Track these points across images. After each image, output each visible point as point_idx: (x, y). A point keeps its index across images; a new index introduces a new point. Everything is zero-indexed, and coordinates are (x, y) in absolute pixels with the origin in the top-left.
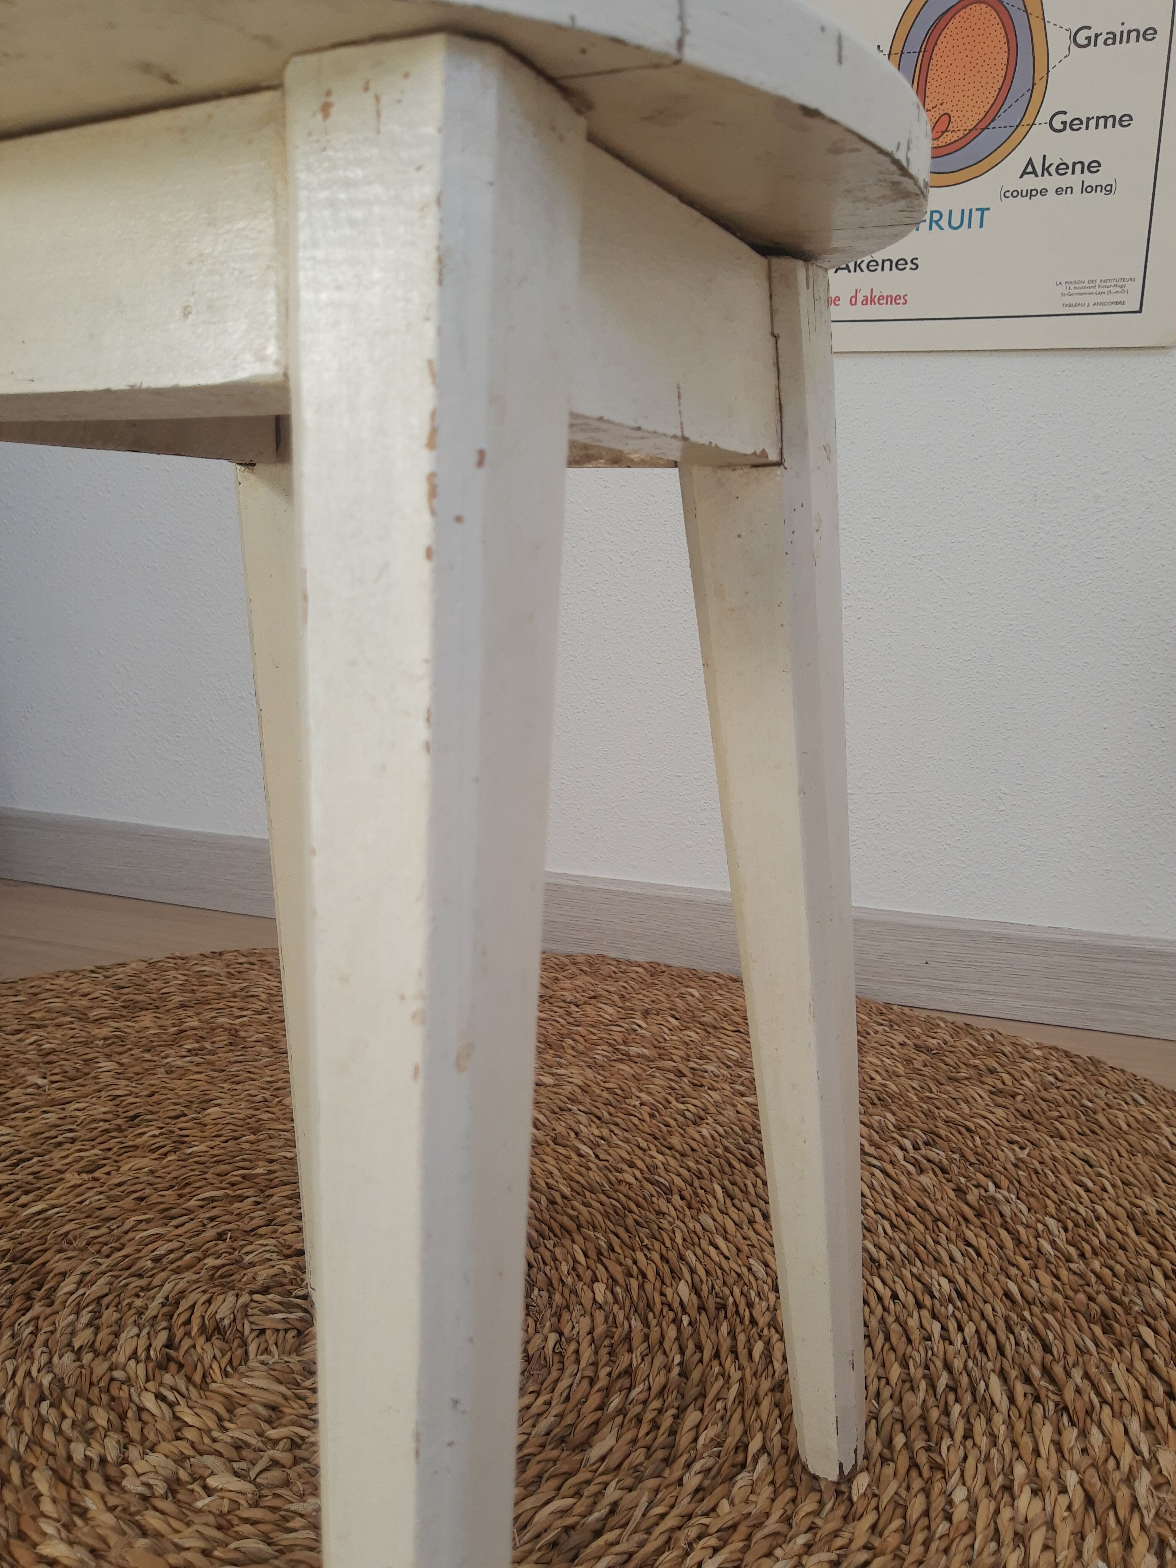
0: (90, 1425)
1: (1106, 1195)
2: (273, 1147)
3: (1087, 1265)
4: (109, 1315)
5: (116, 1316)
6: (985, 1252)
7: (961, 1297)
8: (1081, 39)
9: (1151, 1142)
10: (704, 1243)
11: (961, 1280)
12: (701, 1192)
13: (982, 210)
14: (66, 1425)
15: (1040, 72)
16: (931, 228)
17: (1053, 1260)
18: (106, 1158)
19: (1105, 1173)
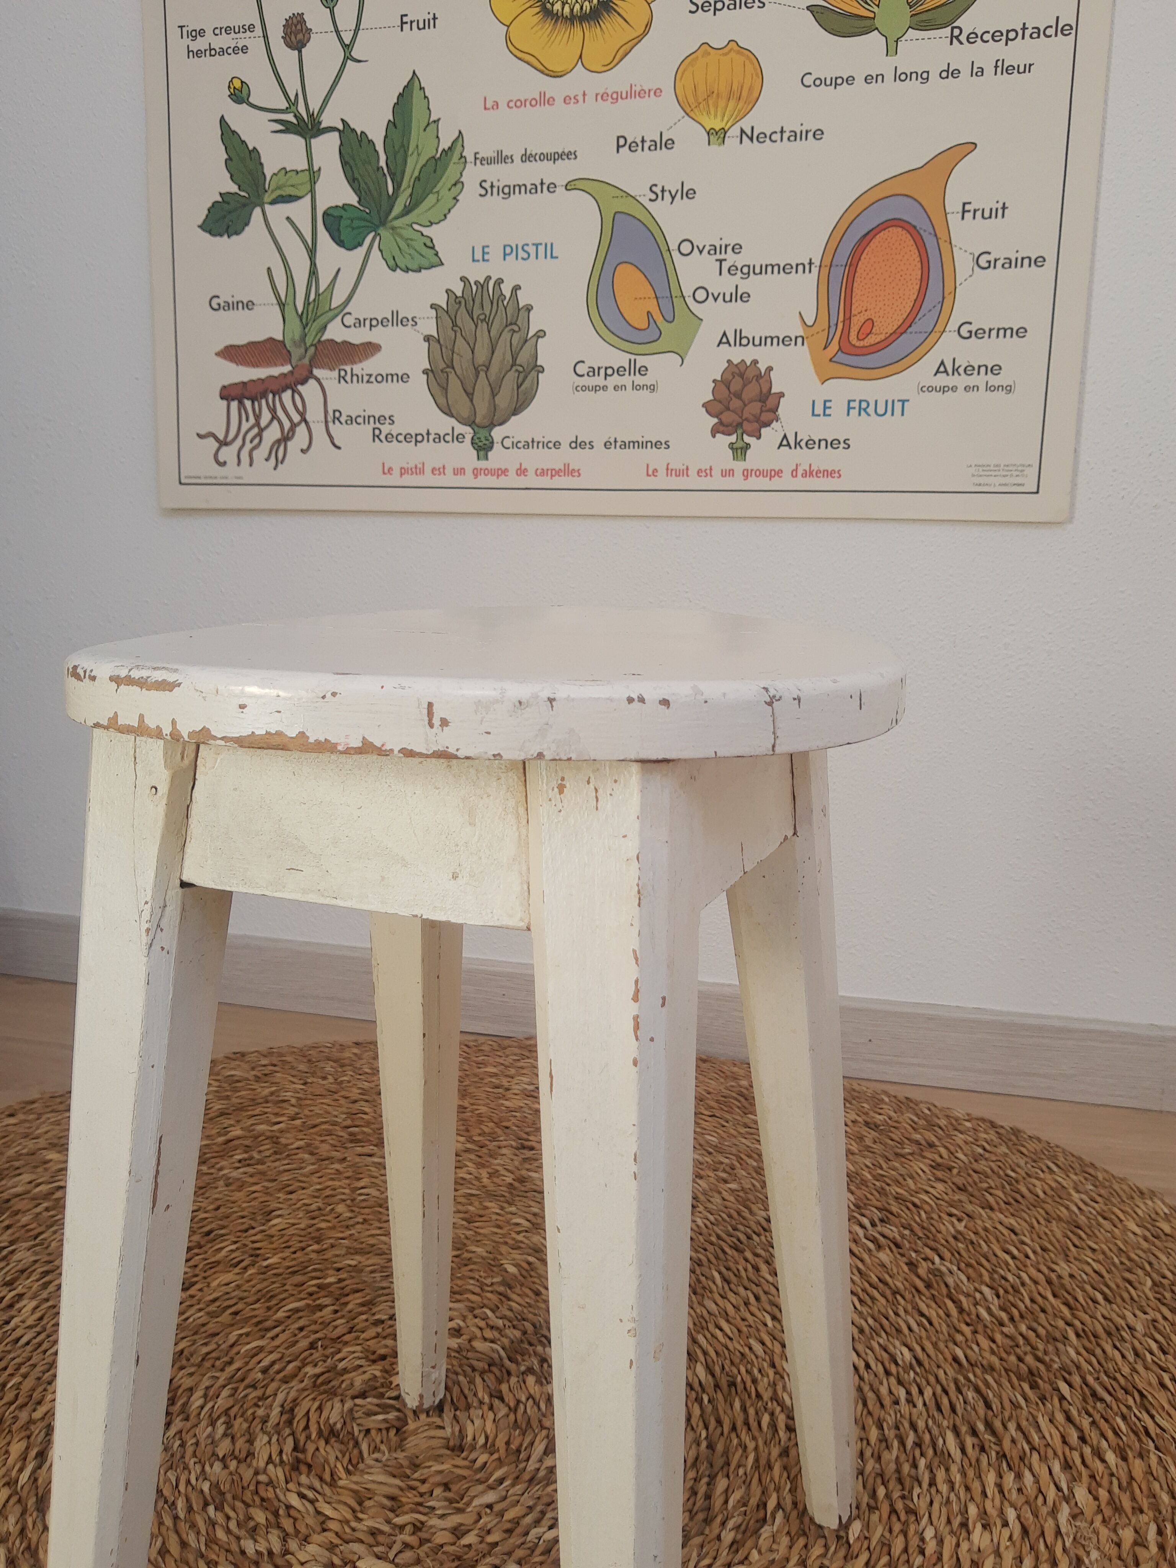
0: (252, 1524)
1: (1028, 1262)
2: (337, 1256)
3: (1016, 1327)
4: (239, 1425)
5: (245, 1425)
6: (935, 1320)
7: (920, 1363)
8: (983, 262)
9: (1063, 1209)
10: (711, 1327)
11: (918, 1349)
12: (703, 1279)
13: (903, 402)
14: (233, 1525)
15: (949, 288)
16: (860, 414)
17: (989, 1325)
18: (196, 1276)
19: (1027, 1240)
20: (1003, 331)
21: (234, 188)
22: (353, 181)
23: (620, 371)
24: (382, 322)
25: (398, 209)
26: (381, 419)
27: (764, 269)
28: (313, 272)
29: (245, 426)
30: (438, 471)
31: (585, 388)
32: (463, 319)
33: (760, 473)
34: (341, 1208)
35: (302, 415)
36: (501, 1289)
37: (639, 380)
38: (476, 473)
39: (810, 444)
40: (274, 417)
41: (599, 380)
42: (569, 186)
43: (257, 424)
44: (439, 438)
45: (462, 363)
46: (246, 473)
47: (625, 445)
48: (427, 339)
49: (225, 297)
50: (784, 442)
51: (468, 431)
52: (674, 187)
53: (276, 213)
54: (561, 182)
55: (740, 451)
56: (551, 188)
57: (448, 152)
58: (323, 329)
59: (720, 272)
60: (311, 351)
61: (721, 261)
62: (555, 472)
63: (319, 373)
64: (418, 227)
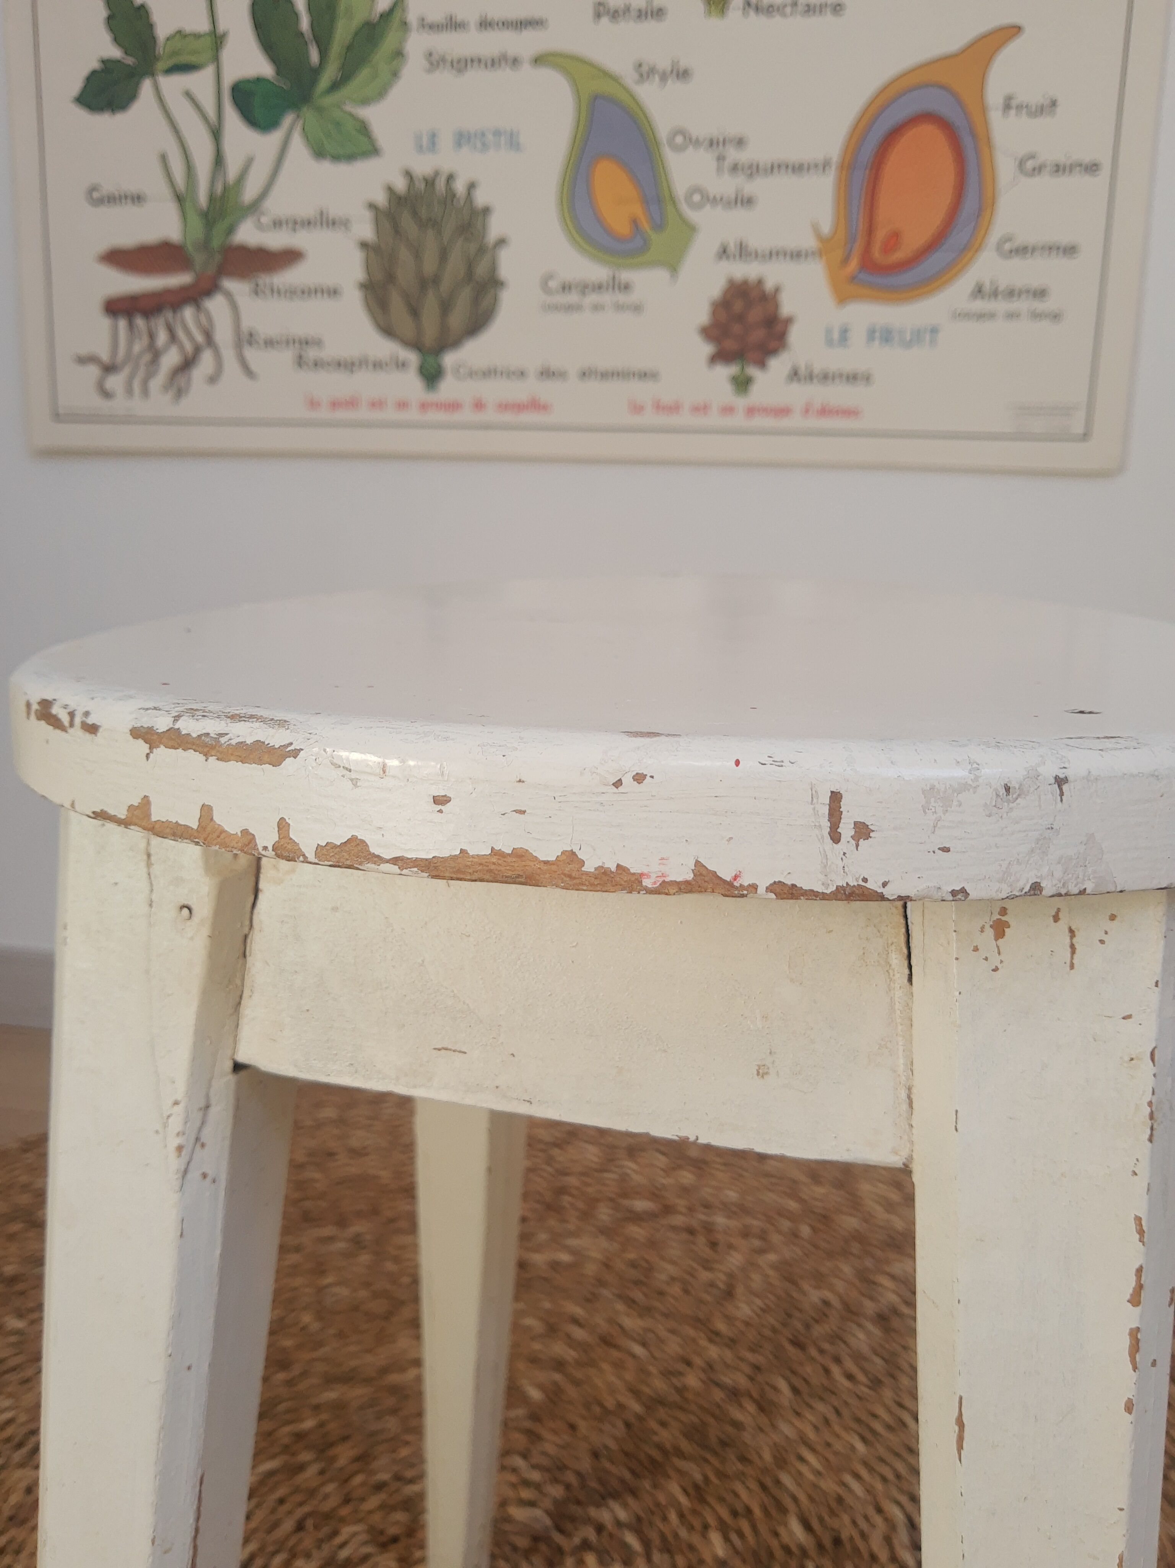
8: (1027, 166)
13: (934, 330)
15: (987, 197)
16: (883, 344)
20: (1051, 249)
21: (115, 53)
22: (268, 45)
23: (599, 287)
24: (308, 223)
25: (324, 82)
26: (306, 342)
27: (775, 168)
28: (219, 160)
29: (137, 348)
30: (377, 404)
32: (407, 222)
33: (767, 411)
34: (307, 1318)
35: (209, 336)
36: (528, 1424)
37: (621, 298)
38: (424, 407)
39: (825, 377)
40: (173, 337)
41: (573, 298)
42: (539, 60)
43: (151, 346)
44: (378, 365)
45: (405, 274)
46: (138, 406)
47: (605, 375)
48: (364, 245)
49: (108, 187)
50: (794, 375)
51: (412, 357)
52: (664, 64)
53: (172, 85)
54: (528, 54)
55: (742, 384)
56: (516, 62)
57: (387, 16)
58: (231, 230)
59: (719, 170)
60: (218, 258)
61: (721, 158)
62: (519, 407)
63: (230, 284)
64: (349, 108)
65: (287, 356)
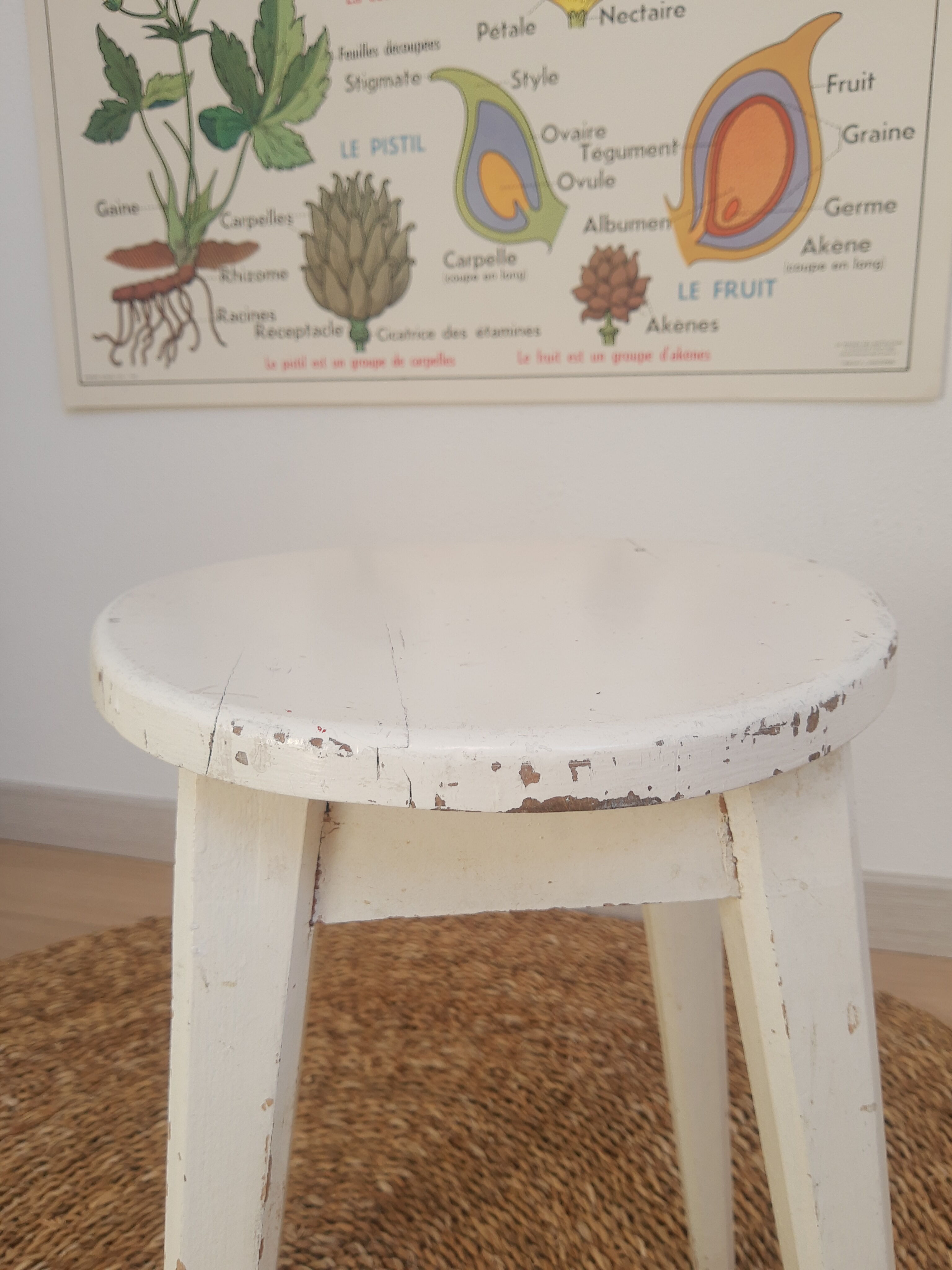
8: (850, 135)
9: (936, 1094)
12: (576, 1195)
13: (771, 282)
15: (815, 163)
16: (727, 296)
18: (76, 1195)
19: (902, 1135)
20: (872, 206)
21: (112, 95)
22: (225, 81)
23: (489, 260)
24: (260, 221)
25: (269, 106)
26: (262, 316)
27: (629, 152)
28: (192, 175)
29: (137, 326)
30: (319, 364)
31: (455, 278)
32: (336, 215)
33: (631, 357)
35: (189, 314)
37: (508, 268)
38: (355, 364)
39: (678, 327)
40: (163, 317)
41: (469, 270)
42: (433, 76)
43: (148, 324)
44: (318, 332)
45: (337, 258)
46: (141, 372)
47: (497, 333)
48: (303, 236)
49: (111, 202)
50: (653, 326)
51: (345, 324)
52: (535, 71)
53: (154, 117)
54: (425, 71)
55: (609, 335)
56: (416, 79)
57: (314, 49)
58: (204, 230)
59: (585, 157)
60: (194, 252)
61: (585, 146)
62: (431, 362)
63: (202, 272)
64: (287, 125)
65: (249, 327)
